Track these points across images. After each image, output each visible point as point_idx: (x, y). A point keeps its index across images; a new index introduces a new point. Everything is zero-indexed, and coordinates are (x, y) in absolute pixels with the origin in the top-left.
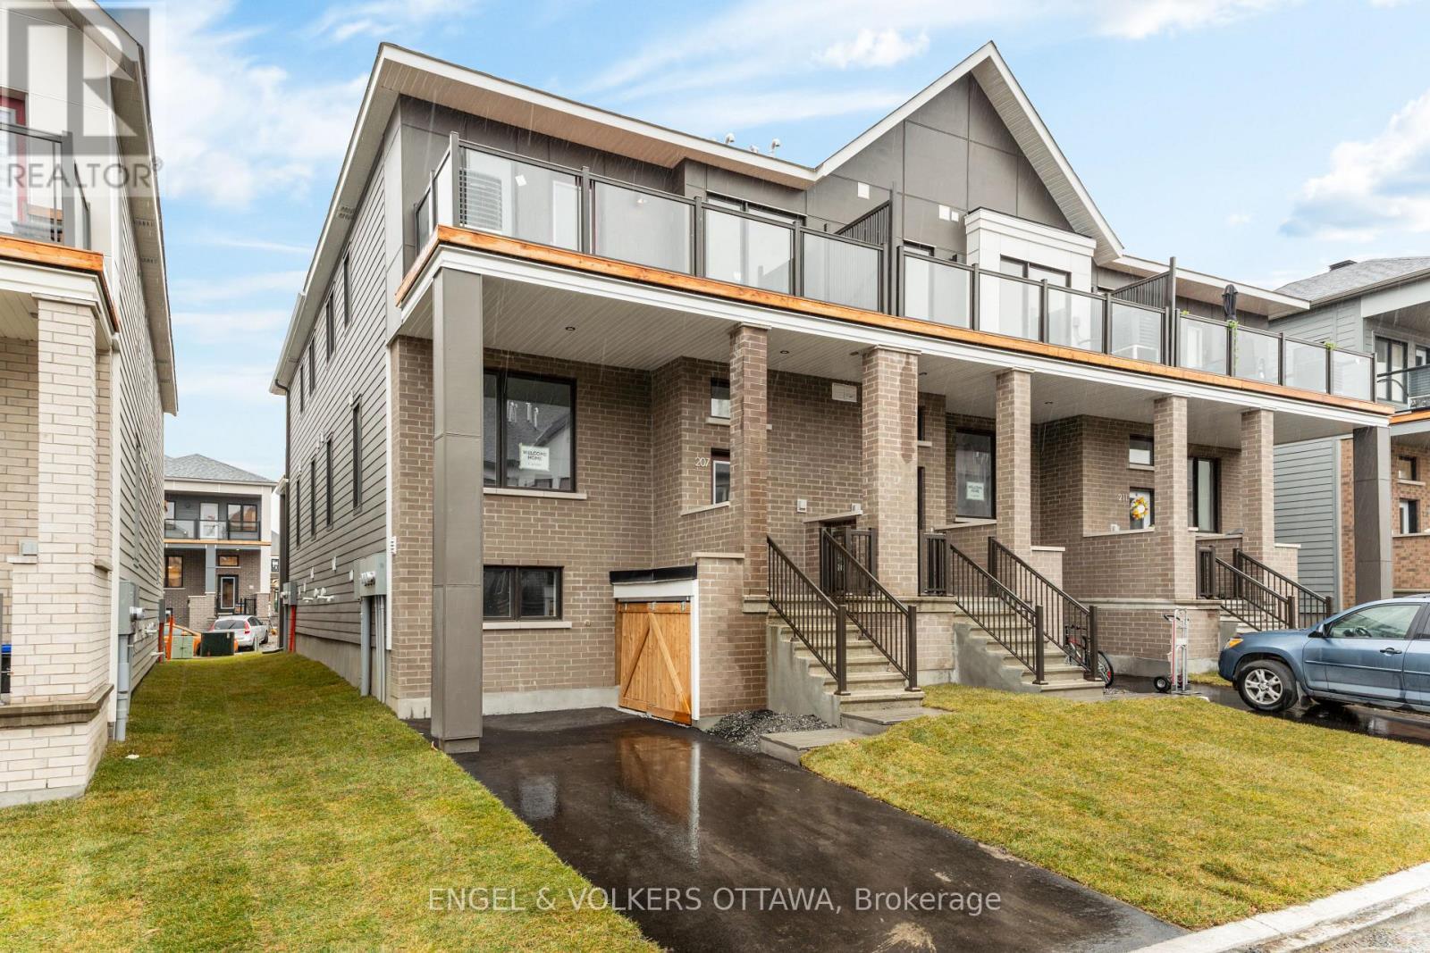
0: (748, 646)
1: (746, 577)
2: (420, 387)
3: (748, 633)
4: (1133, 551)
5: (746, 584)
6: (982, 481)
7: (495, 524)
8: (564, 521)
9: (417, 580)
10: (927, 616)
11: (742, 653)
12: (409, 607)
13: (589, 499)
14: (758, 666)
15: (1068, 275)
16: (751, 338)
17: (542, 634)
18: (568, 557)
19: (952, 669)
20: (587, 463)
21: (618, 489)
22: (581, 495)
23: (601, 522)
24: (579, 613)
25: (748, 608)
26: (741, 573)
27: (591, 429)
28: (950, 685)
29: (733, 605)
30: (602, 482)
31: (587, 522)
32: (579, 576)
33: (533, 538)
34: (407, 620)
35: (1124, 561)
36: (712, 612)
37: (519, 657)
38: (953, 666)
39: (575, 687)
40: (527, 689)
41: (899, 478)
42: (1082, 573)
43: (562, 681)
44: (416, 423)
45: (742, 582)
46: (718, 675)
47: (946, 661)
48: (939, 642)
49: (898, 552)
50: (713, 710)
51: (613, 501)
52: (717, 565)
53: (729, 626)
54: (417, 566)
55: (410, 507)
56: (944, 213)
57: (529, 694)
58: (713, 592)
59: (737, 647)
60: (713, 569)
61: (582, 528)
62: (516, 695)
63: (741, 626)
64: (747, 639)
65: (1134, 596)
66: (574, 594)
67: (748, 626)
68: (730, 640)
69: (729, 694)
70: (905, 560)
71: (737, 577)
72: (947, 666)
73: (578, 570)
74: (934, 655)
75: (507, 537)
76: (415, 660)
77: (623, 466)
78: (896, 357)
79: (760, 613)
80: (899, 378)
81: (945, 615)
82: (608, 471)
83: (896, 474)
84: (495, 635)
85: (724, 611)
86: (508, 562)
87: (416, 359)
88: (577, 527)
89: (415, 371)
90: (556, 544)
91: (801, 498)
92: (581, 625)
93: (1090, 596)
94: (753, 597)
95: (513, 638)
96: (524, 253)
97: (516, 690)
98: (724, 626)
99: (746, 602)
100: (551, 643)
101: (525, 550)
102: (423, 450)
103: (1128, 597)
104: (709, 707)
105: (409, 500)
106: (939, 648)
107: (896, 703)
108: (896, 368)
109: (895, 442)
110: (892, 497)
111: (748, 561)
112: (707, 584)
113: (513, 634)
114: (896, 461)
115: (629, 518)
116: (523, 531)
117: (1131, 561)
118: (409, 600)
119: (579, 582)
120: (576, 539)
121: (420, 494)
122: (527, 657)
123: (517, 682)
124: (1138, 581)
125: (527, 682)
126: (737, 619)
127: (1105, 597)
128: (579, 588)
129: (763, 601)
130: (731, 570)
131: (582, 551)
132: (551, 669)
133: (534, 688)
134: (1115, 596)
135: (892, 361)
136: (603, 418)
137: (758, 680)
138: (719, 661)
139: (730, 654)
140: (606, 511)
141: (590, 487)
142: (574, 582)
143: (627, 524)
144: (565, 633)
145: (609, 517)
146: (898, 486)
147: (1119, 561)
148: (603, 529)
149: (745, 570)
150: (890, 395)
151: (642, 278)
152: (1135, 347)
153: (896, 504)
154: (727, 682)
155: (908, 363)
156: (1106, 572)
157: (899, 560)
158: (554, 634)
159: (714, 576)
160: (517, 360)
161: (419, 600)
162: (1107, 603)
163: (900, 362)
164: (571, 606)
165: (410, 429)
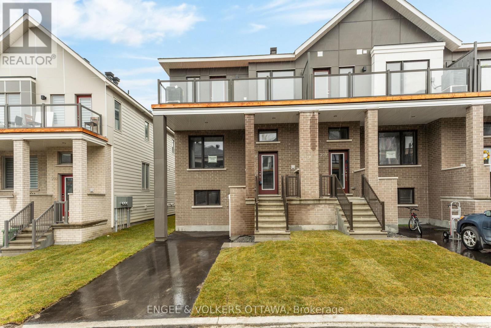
0: (248, 215)
1: (247, 193)
2: (180, 143)
3: (248, 210)
4: (459, 176)
5: (247, 195)
6: (395, 150)
7: (200, 179)
8: (220, 177)
9: (179, 195)
10: (323, 205)
11: (246, 217)
12: (178, 202)
13: (227, 170)
14: (252, 221)
15: (428, 60)
16: (248, 118)
17: (214, 209)
18: (221, 187)
19: (336, 224)
20: (227, 159)
21: (237, 166)
22: (225, 169)
23: (232, 176)
24: (225, 203)
25: (247, 203)
26: (245, 192)
27: (228, 149)
28: (335, 230)
29: (242, 202)
30: (231, 164)
31: (227, 177)
32: (225, 192)
33: (210, 182)
34: (177, 205)
35: (456, 181)
36: (235, 204)
37: (207, 216)
38: (336, 223)
39: (224, 225)
40: (210, 225)
41: (310, 157)
42: (441, 186)
43: (220, 223)
44: (179, 153)
45: (245, 194)
46: (237, 223)
47: (333, 221)
48: (329, 215)
49: (310, 183)
50: (235, 234)
51: (235, 170)
52: (236, 189)
53: (241, 208)
54: (179, 191)
55: (178, 176)
56: (359, 52)
57: (210, 226)
58: (235, 198)
59: (244, 215)
60: (235, 191)
61: (225, 178)
62: (206, 226)
63: (245, 208)
64: (247, 213)
65: (460, 196)
66: (223, 198)
67: (248, 208)
68: (241, 213)
69: (241, 230)
70: (313, 186)
71: (244, 193)
72: (333, 223)
73: (224, 191)
74: (327, 219)
75: (203, 182)
76: (179, 216)
77: (238, 159)
78: (308, 114)
79: (252, 204)
80: (309, 121)
81: (332, 205)
82: (234, 161)
83: (308, 155)
84: (200, 209)
85: (239, 204)
86: (204, 189)
87: (179, 136)
88: (224, 178)
89: (179, 140)
90: (218, 184)
91: (293, 165)
92: (226, 207)
93: (444, 196)
94: (249, 199)
95: (205, 210)
96: (174, 107)
97: (206, 225)
98: (239, 208)
99: (246, 201)
100: (216, 212)
101: (208, 185)
102: (181, 160)
103: (457, 196)
104: (233, 233)
105: (178, 174)
106: (329, 217)
107: (279, 236)
108: (308, 118)
109: (308, 144)
110: (307, 164)
111: (247, 188)
112: (233, 195)
113: (205, 209)
114: (308, 151)
115: (240, 175)
116: (208, 180)
117: (458, 180)
118: (178, 200)
119: (225, 194)
120: (224, 182)
121: (180, 172)
122: (210, 216)
123: (207, 223)
124: (461, 189)
125: (210, 223)
126: (244, 206)
127: (449, 196)
128: (225, 196)
129: (252, 201)
130: (241, 191)
131: (226, 185)
132: (217, 219)
133: (212, 225)
134: (452, 196)
135: (306, 116)
136: (232, 145)
137: (252, 225)
138: (237, 219)
139: (241, 217)
140: (233, 173)
141: (228, 166)
142: (223, 194)
143: (240, 176)
144: (221, 209)
145: (234, 175)
146: (309, 159)
147: (454, 181)
148: (232, 178)
149: (246, 191)
150: (305, 128)
151: (209, 106)
152: (451, 87)
153: (309, 166)
154: (240, 226)
155: (313, 115)
156: (449, 185)
157: (310, 185)
158: (217, 209)
159: (235, 193)
160: (206, 132)
161: (180, 200)
162: (450, 198)
163: (310, 115)
164: (223, 201)
165: (177, 155)
